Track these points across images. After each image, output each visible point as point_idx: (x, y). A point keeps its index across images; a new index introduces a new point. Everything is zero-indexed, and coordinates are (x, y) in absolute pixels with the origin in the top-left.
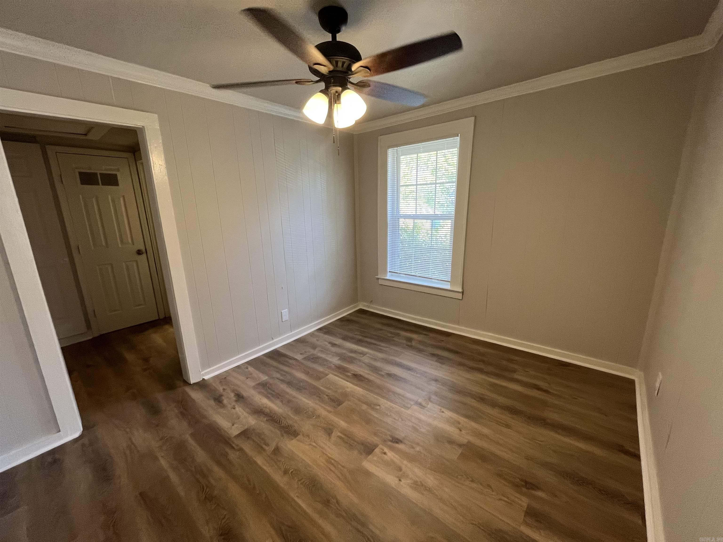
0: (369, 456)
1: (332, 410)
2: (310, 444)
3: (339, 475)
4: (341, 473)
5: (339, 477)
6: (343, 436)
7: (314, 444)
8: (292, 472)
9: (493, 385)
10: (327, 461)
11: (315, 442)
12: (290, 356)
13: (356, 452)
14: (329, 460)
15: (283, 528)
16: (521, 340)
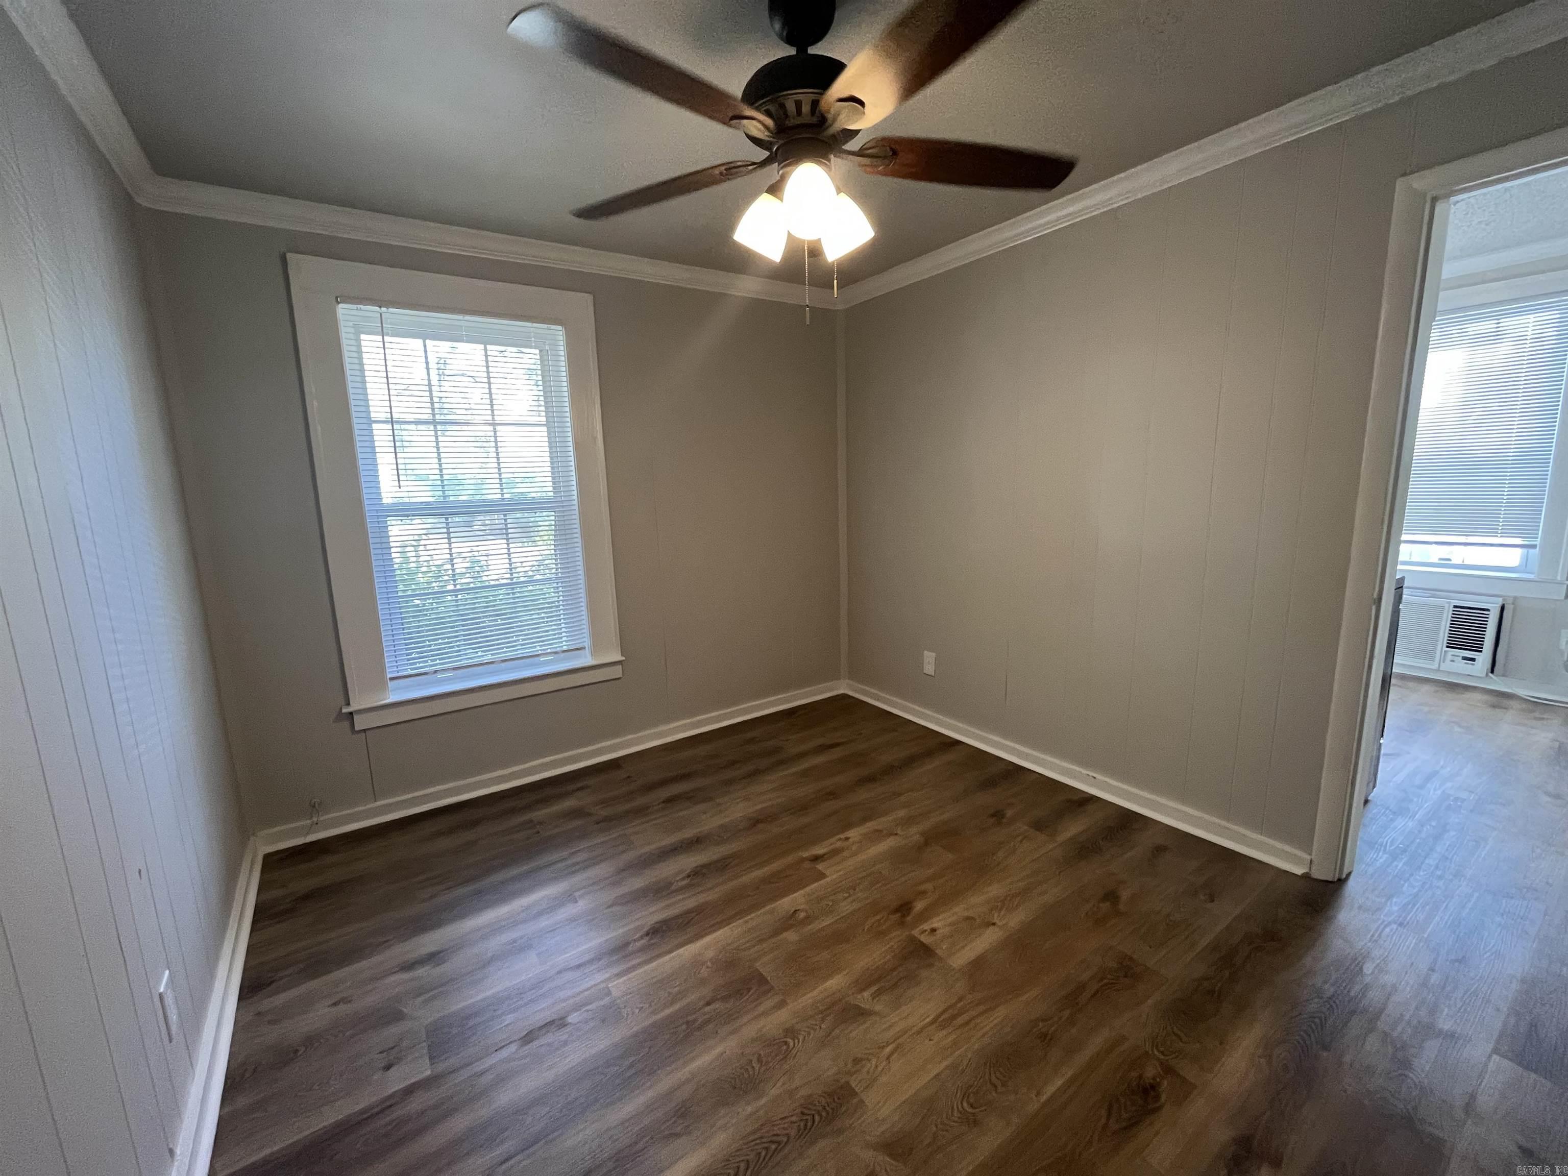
0: (936, 954)
1: (777, 999)
2: (888, 1058)
3: (982, 1008)
4: (977, 1005)
5: (986, 1011)
6: (874, 988)
7: (888, 1050)
8: (972, 1106)
9: (805, 773)
10: (943, 1027)
11: (883, 1047)
12: (371, 1108)
13: (924, 973)
14: (943, 1021)
15: (1113, 1126)
16: (729, 707)
